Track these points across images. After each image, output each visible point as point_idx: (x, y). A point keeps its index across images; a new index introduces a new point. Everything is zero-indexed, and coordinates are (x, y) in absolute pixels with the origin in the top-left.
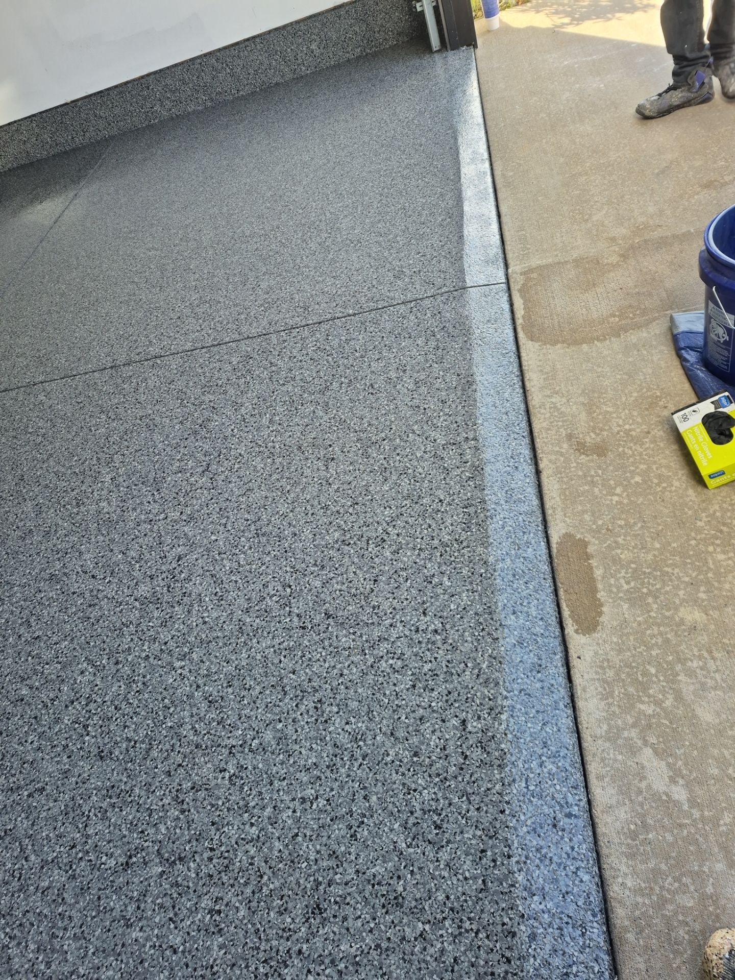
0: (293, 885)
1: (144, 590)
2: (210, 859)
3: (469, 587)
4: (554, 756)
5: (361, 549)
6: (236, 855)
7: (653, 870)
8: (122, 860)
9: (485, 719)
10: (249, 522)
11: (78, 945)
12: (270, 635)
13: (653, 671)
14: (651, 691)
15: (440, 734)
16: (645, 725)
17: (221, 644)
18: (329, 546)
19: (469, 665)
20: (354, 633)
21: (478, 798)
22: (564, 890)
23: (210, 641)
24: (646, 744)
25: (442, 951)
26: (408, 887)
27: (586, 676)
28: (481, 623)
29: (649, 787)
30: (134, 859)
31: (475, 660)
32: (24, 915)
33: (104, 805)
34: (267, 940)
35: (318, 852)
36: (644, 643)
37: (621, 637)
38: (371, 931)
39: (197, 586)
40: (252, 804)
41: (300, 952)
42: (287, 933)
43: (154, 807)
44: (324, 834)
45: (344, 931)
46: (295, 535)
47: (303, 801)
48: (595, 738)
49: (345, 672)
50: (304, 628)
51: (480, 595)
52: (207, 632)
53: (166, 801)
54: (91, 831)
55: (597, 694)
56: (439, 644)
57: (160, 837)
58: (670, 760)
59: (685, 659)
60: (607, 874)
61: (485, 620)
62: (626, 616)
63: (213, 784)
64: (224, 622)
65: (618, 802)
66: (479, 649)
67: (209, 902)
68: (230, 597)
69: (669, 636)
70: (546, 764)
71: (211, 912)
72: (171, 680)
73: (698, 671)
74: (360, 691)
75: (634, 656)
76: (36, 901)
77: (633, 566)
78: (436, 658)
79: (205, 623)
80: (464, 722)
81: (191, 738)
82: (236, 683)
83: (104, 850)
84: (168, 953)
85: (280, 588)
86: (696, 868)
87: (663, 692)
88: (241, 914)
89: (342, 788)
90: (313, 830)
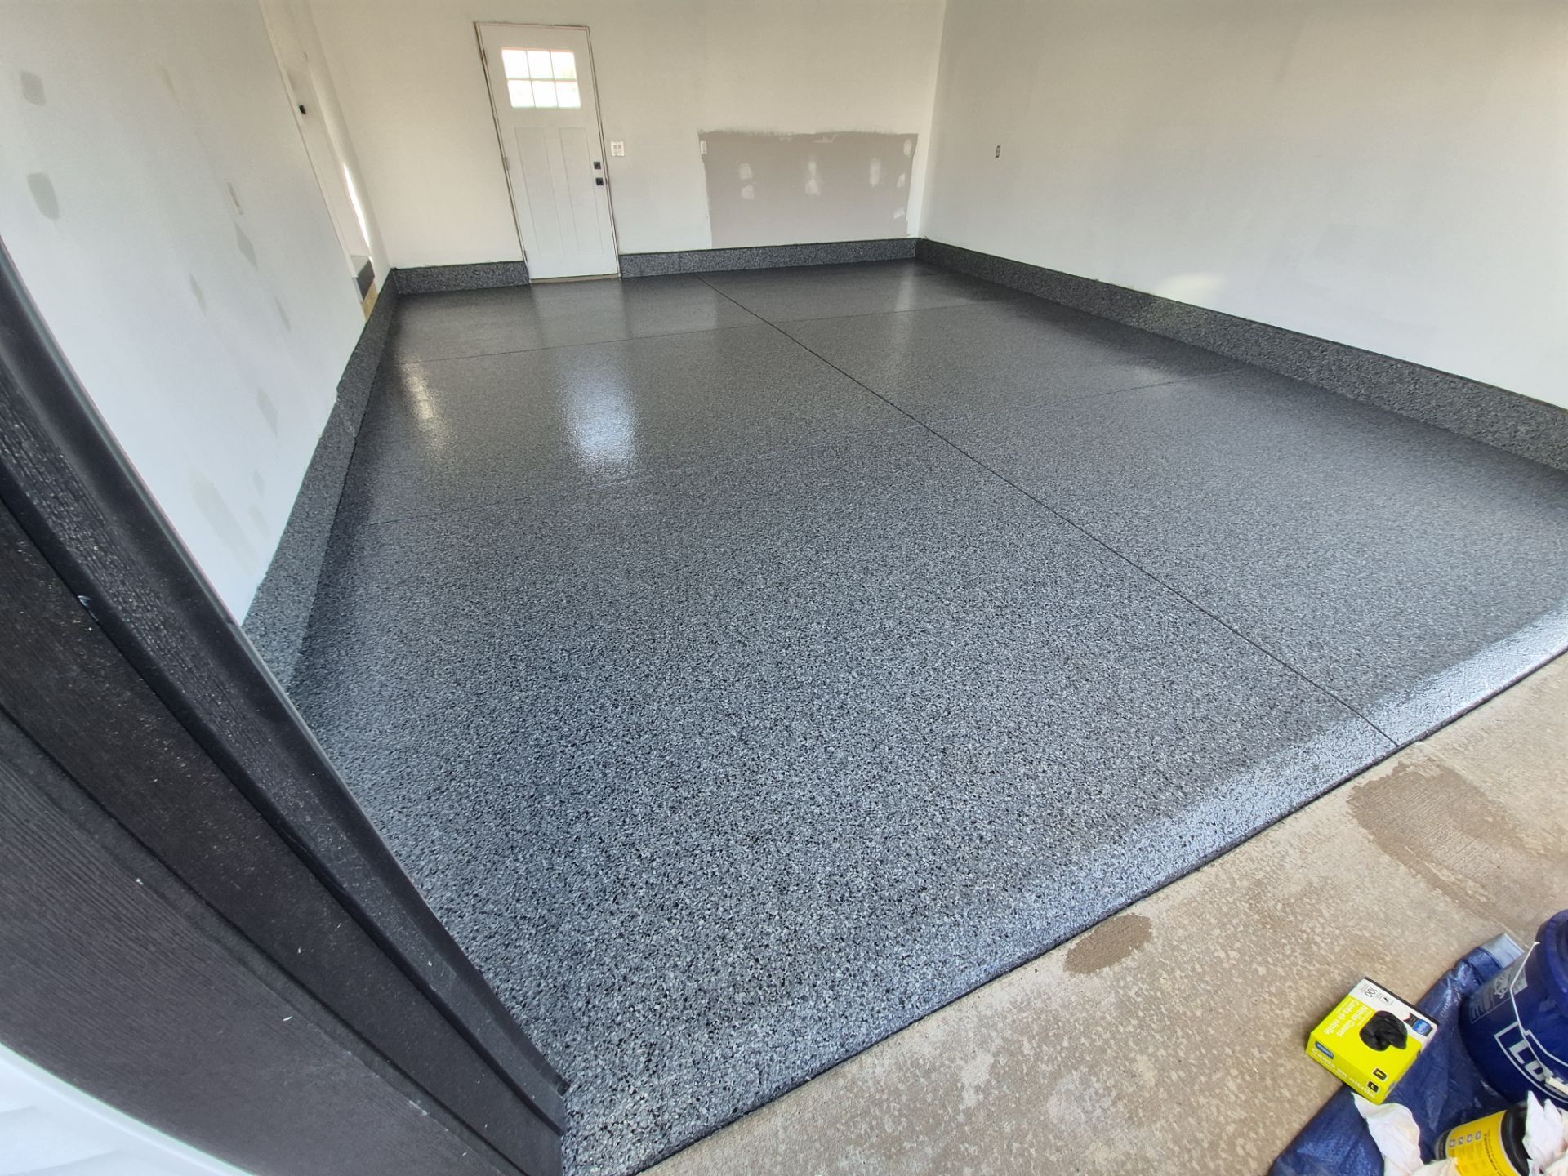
0: (762, 818)
2: (753, 760)
3: (1036, 849)
4: (940, 974)
6: (762, 774)
7: (897, 1089)
8: (730, 711)
9: (936, 904)
12: (907, 719)
13: (1065, 1044)
14: (1045, 1047)
15: (905, 874)
16: (1010, 1049)
17: (881, 692)
19: (971, 875)
20: (942, 776)
21: (875, 921)
22: (847, 1014)
24: (996, 1055)
25: (768, 934)
26: (795, 894)
27: (1024, 983)
28: (1011, 872)
29: (961, 1068)
30: (733, 717)
31: (978, 878)
33: (753, 683)
34: (726, 817)
35: (787, 823)
36: (1087, 1028)
37: (1079, 1003)
38: (759, 880)
40: (795, 767)
42: (735, 827)
43: (766, 711)
44: (800, 822)
45: (751, 862)
47: (813, 798)
48: (975, 1006)
49: (910, 784)
50: (924, 739)
51: (1035, 861)
52: (885, 679)
53: (772, 716)
54: (737, 685)
55: (1013, 997)
56: (973, 845)
57: (751, 724)
58: (994, 1082)
59: (1096, 1075)
60: (875, 1049)
61: (1016, 874)
62: (1103, 1003)
63: (795, 737)
65: (934, 1043)
66: (988, 879)
67: (731, 772)
68: (916, 679)
69: (1109, 1051)
70: (930, 969)
71: (727, 776)
72: (842, 676)
73: (1092, 1090)
74: (903, 800)
75: (1068, 1021)
76: (692, 679)
77: (1159, 994)
78: (960, 846)
79: (890, 673)
80: (924, 889)
81: (814, 709)
82: (862, 715)
84: (697, 764)
85: (944, 707)
86: (918, 1129)
87: (1051, 1060)
88: (733, 794)
89: (833, 820)
90: (799, 813)
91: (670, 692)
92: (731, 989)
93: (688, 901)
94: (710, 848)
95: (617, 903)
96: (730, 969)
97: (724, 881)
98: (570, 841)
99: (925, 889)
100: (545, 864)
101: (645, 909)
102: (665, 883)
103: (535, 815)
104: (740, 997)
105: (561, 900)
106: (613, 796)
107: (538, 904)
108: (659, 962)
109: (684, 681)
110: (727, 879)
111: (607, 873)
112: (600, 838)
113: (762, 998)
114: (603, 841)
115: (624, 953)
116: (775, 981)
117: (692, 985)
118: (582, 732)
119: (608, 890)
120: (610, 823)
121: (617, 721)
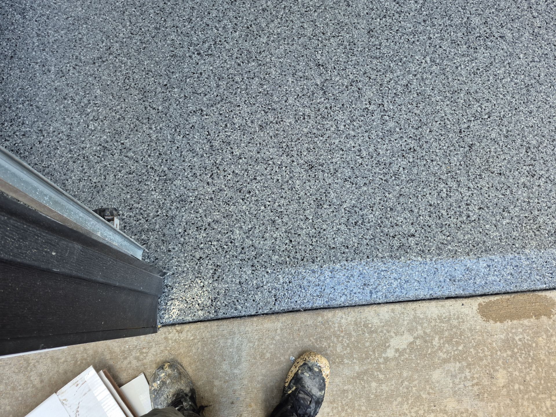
0: (320, 153)
1: (476, 20)
2: (326, 108)
3: (503, 237)
4: (401, 287)
5: (524, 161)
6: (329, 121)
7: (351, 333)
8: (321, 62)
9: (417, 247)
10: (537, 78)
11: (283, 53)
12: (453, 112)
13: (460, 348)
14: (447, 345)
15: (404, 222)
16: (426, 339)
17: (444, 82)
18: (524, 138)
19: (449, 238)
20: (461, 165)
21: (373, 244)
22: (335, 288)
23: (445, 75)
24: (416, 338)
25: (302, 229)
26: (326, 211)
27: (451, 308)
28: (478, 245)
29: (392, 337)
30: (322, 68)
31: (453, 241)
32: (291, 21)
33: (345, 43)
34: (296, 145)
35: (336, 163)
36: (478, 345)
37: (480, 331)
38: (306, 194)
39: (483, 56)
40: (355, 123)
41: (293, 161)
42: (300, 153)
43: (347, 71)
44: (345, 165)
45: (304, 181)
46: (530, 113)
47: (360, 151)
48: (415, 310)
49: (435, 163)
50: (460, 132)
51: (498, 244)
52: (451, 71)
53: (351, 77)
54: (332, 40)
55: (441, 313)
56: (460, 219)
57: (333, 78)
58: (408, 351)
59: (470, 368)
60: (345, 310)
62: (496, 336)
63: (363, 99)
64: (459, 80)
65: (381, 319)
66: (460, 244)
67: (308, 113)
68: (476, 79)
69: (485, 361)
70: (396, 281)
71: (304, 114)
72: (417, 58)
73: (463, 375)
74: (424, 173)
75: (468, 338)
76: (298, 24)
78: (450, 217)
79: (457, 68)
81: (385, 80)
82: (420, 97)
83: (324, 51)
84: (285, 98)
85: (487, 111)
86: (355, 356)
87: (447, 352)
88: (305, 130)
89: (369, 171)
90: (346, 158)
91: (279, 30)
92: (271, 251)
93: (257, 192)
94: (279, 163)
95: (213, 179)
96: (273, 241)
97: (283, 187)
98: (187, 127)
99: (414, 236)
100: (169, 138)
101: (229, 188)
102: (245, 176)
103: (166, 100)
104: (275, 258)
105: (177, 164)
106: (221, 104)
107: (162, 162)
108: (231, 223)
109: (291, 24)
110: (285, 186)
111: (209, 157)
112: (208, 132)
113: (288, 262)
114: (209, 134)
115: (211, 210)
116: (298, 256)
117: (248, 242)
118: (207, 45)
119: (208, 168)
120: (217, 124)
121: (234, 44)
